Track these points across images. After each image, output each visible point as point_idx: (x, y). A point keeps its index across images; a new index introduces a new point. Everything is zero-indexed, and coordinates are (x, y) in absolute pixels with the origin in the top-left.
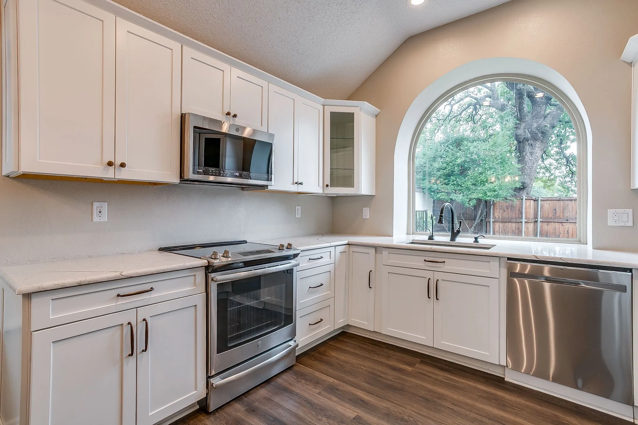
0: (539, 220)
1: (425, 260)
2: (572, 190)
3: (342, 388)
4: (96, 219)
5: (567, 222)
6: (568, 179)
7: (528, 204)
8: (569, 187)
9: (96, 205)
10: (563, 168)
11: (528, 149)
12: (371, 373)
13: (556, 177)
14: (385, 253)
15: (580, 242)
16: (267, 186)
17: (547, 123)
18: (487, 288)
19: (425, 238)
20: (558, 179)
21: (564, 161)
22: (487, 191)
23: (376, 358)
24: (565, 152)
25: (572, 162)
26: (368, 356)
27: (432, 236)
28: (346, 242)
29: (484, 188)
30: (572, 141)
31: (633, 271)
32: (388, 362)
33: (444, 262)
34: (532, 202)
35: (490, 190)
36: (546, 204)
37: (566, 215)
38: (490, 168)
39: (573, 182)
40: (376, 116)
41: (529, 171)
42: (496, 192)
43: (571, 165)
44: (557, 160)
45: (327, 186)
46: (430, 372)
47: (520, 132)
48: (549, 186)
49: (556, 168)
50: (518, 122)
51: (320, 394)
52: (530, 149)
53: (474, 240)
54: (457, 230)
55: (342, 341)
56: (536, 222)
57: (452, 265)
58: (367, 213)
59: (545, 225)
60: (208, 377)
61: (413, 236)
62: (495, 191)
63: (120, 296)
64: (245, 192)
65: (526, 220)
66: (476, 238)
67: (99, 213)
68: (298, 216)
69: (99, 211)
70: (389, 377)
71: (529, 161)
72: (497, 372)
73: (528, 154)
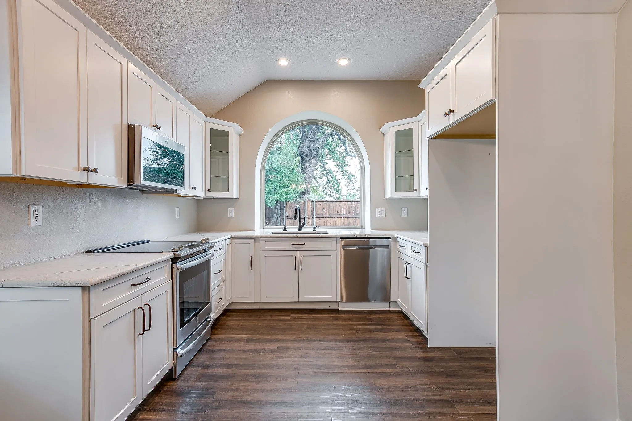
0: (315, 216)
1: (292, 244)
2: (329, 195)
3: (257, 338)
4: (33, 223)
5: (331, 217)
6: (326, 186)
7: (308, 204)
8: (327, 192)
9: (33, 208)
10: (324, 178)
11: (307, 163)
12: (267, 326)
13: (320, 184)
14: (263, 242)
15: (362, 227)
16: (176, 190)
17: (319, 145)
18: (330, 257)
19: (282, 230)
20: (321, 186)
21: (325, 173)
22: (284, 194)
23: (263, 318)
24: (325, 166)
25: (329, 174)
26: (257, 318)
27: (286, 228)
28: (230, 236)
29: (282, 192)
30: (330, 159)
31: (391, 238)
32: (273, 318)
33: (305, 244)
34: (311, 202)
35: (286, 194)
36: (319, 204)
37: (330, 212)
38: (286, 176)
39: (330, 188)
40: (240, 135)
41: (308, 180)
42: (290, 196)
43: (328, 176)
44: (320, 172)
45: (209, 190)
46: (301, 316)
47: (303, 149)
48: (316, 191)
49: (320, 178)
50: (302, 142)
51: (245, 345)
52: (309, 163)
53: (313, 229)
54: (303, 223)
55: (230, 315)
56: (313, 218)
57: (310, 245)
58: (232, 213)
59: (318, 219)
60: (174, 349)
61: (264, 229)
62: (289, 194)
63: (134, 285)
64: (144, 195)
65: (307, 217)
66: (314, 228)
67: (36, 216)
68: (178, 217)
69: (36, 215)
70: (281, 325)
71: (308, 172)
72: (334, 307)
73: (308, 166)
